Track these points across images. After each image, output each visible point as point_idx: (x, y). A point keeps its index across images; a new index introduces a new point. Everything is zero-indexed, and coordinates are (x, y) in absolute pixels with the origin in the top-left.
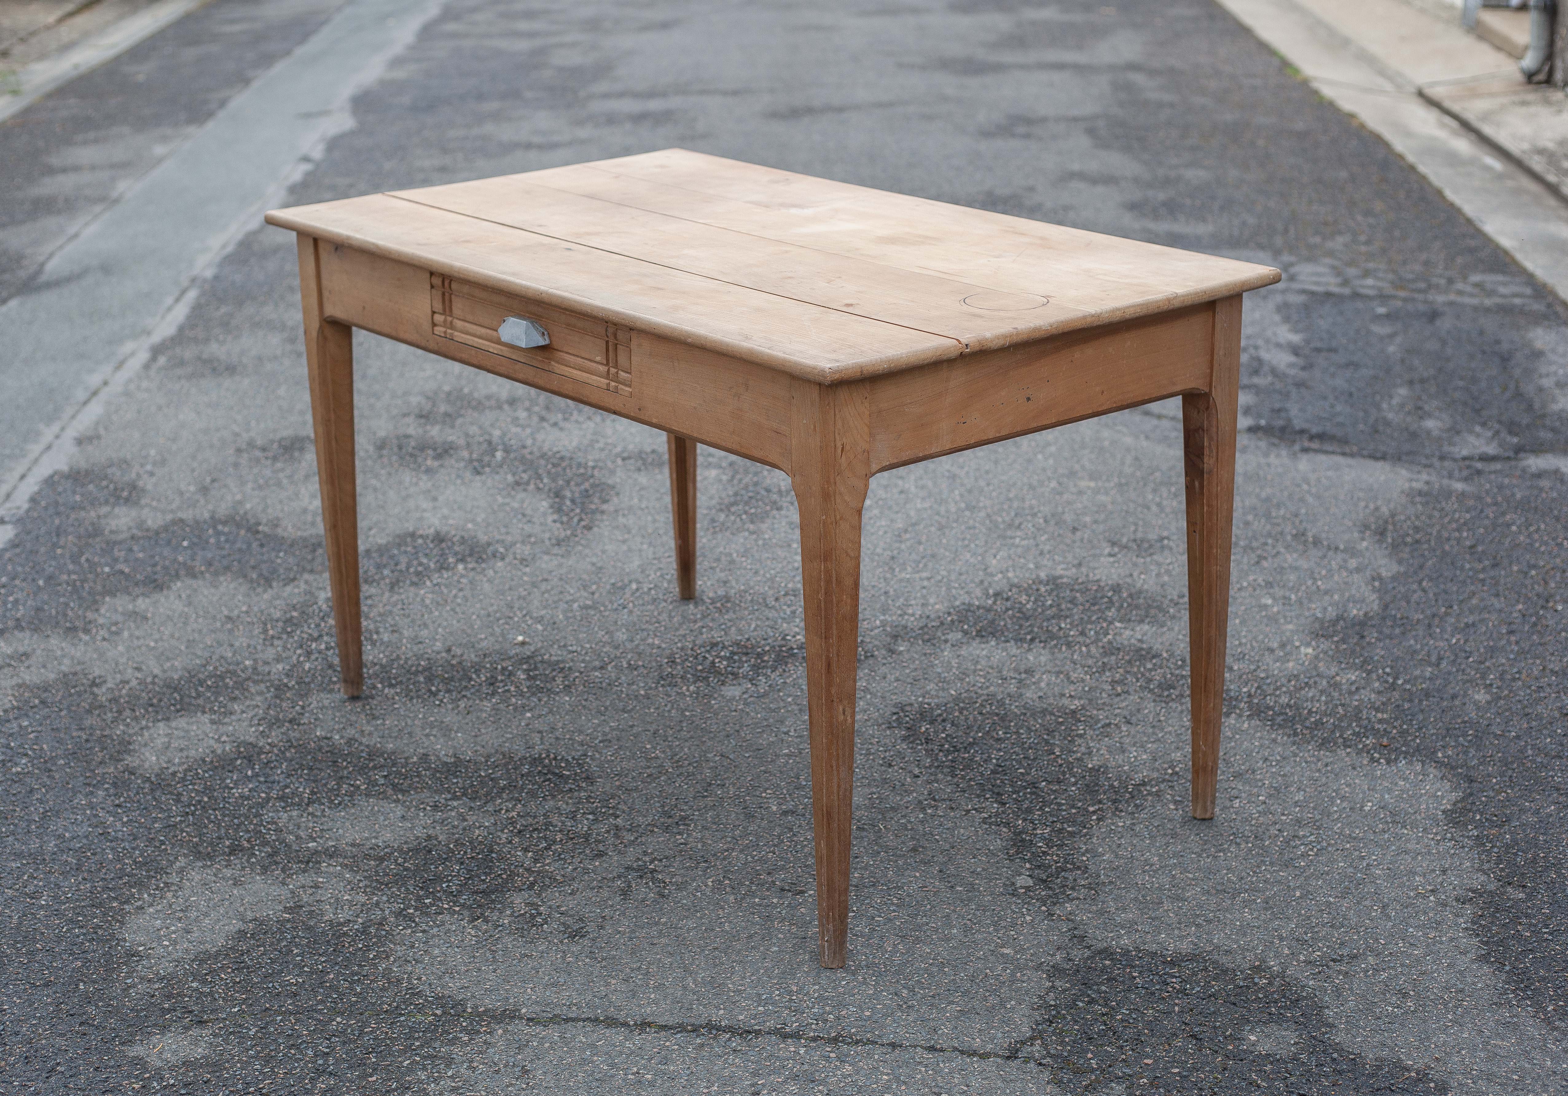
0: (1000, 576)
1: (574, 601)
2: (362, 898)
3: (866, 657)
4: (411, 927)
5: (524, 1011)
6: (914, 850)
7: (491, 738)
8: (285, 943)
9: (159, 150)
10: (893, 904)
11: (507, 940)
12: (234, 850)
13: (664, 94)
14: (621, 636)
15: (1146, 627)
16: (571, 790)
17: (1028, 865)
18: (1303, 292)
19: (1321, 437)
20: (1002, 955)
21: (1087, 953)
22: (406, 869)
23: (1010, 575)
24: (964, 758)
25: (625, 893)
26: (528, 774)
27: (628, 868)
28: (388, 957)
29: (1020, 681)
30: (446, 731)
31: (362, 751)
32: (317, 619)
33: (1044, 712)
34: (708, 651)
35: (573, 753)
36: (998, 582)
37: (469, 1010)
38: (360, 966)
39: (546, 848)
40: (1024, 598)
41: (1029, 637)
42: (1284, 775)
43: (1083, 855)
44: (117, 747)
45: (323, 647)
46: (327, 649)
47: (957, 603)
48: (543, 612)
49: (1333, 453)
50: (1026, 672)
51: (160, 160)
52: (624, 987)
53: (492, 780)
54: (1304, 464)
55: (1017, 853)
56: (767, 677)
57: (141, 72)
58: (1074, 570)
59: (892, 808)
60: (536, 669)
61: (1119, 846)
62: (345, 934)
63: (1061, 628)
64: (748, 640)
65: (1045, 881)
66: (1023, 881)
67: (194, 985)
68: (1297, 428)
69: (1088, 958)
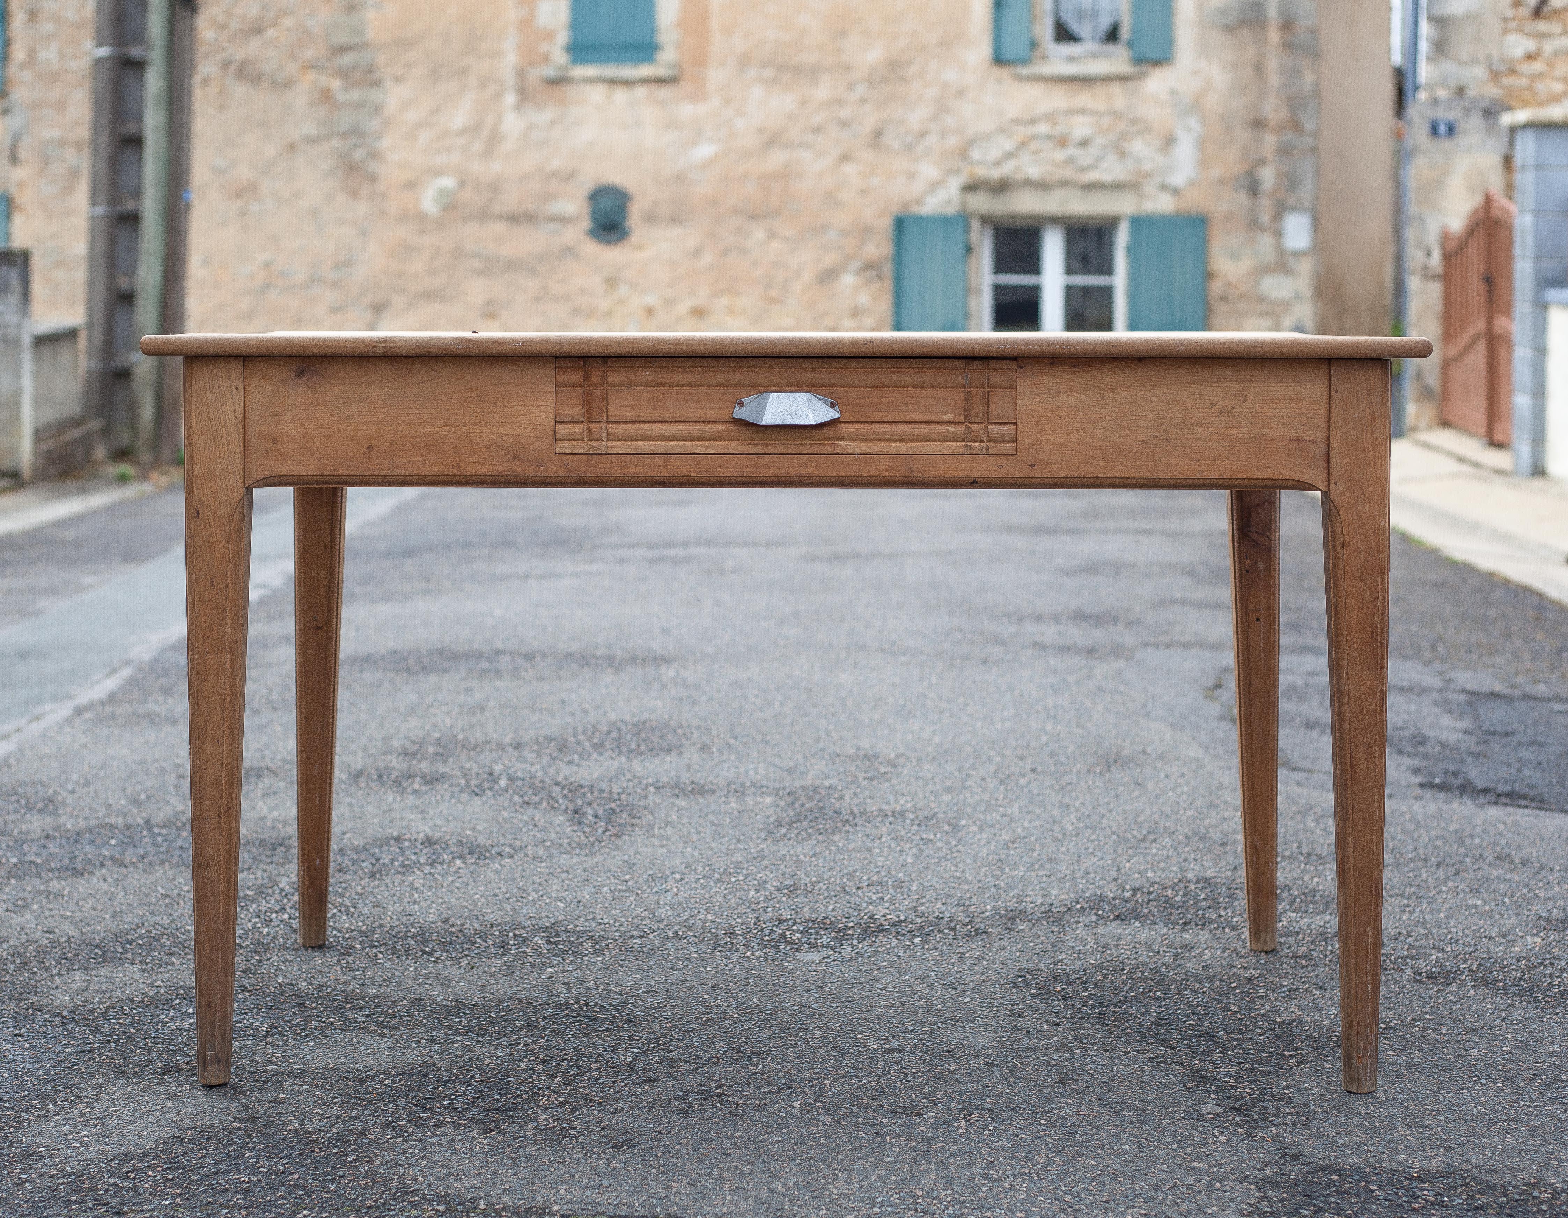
0: (1136, 875)
1: (603, 886)
2: (337, 1111)
3: (977, 934)
4: (402, 1136)
5: (556, 1208)
6: (1062, 1082)
7: (501, 987)
8: (234, 1147)
9: (87, 580)
10: (1041, 1125)
11: (533, 1150)
12: (167, 1070)
13: (685, 544)
14: (664, 912)
15: (1328, 917)
16: (608, 1030)
17: (1213, 1096)
18: (1463, 691)
19: (1510, 795)
20: (1193, 1168)
21: (1305, 1169)
22: (397, 1089)
23: (1150, 874)
24: (1116, 1012)
25: (685, 1113)
26: (553, 1015)
27: (687, 1092)
28: (371, 1161)
29: (1176, 955)
30: (445, 982)
31: (337, 995)
32: (278, 897)
33: (1211, 979)
34: (776, 926)
35: (610, 1001)
36: (1136, 879)
37: (482, 1207)
38: (334, 1168)
39: (578, 1075)
40: (1169, 893)
41: (1181, 922)
42: (1530, 1032)
43: (1284, 1089)
44: (19, 990)
45: (286, 916)
46: (290, 918)
47: (1087, 895)
48: (564, 894)
49: (1527, 807)
50: (1182, 947)
51: (89, 587)
52: (689, 1190)
53: (505, 1020)
54: (1494, 812)
55: (1198, 1085)
56: (852, 945)
57: (69, 534)
58: (1229, 873)
59: (1027, 1049)
60: (557, 935)
61: (1329, 1083)
62: (314, 1141)
63: (1220, 916)
64: (825, 918)
65: (1239, 1110)
66: (1209, 1108)
67: (112, 1180)
68: (1480, 787)
69: (1308, 1173)
